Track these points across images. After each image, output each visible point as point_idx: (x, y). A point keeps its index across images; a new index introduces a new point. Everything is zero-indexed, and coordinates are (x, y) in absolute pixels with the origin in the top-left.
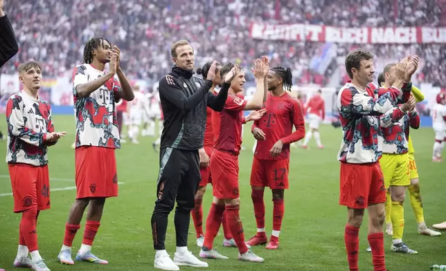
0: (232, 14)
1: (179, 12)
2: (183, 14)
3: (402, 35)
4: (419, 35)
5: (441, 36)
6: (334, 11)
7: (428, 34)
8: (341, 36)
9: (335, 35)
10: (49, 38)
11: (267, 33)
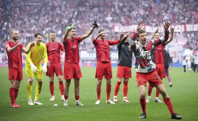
0: (106, 22)
1: (84, 22)
2: (86, 23)
3: (178, 28)
4: (185, 28)
5: (194, 28)
6: (150, 19)
7: (189, 28)
8: (152, 29)
9: (150, 29)
10: (28, 35)
11: (121, 29)
